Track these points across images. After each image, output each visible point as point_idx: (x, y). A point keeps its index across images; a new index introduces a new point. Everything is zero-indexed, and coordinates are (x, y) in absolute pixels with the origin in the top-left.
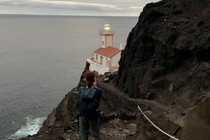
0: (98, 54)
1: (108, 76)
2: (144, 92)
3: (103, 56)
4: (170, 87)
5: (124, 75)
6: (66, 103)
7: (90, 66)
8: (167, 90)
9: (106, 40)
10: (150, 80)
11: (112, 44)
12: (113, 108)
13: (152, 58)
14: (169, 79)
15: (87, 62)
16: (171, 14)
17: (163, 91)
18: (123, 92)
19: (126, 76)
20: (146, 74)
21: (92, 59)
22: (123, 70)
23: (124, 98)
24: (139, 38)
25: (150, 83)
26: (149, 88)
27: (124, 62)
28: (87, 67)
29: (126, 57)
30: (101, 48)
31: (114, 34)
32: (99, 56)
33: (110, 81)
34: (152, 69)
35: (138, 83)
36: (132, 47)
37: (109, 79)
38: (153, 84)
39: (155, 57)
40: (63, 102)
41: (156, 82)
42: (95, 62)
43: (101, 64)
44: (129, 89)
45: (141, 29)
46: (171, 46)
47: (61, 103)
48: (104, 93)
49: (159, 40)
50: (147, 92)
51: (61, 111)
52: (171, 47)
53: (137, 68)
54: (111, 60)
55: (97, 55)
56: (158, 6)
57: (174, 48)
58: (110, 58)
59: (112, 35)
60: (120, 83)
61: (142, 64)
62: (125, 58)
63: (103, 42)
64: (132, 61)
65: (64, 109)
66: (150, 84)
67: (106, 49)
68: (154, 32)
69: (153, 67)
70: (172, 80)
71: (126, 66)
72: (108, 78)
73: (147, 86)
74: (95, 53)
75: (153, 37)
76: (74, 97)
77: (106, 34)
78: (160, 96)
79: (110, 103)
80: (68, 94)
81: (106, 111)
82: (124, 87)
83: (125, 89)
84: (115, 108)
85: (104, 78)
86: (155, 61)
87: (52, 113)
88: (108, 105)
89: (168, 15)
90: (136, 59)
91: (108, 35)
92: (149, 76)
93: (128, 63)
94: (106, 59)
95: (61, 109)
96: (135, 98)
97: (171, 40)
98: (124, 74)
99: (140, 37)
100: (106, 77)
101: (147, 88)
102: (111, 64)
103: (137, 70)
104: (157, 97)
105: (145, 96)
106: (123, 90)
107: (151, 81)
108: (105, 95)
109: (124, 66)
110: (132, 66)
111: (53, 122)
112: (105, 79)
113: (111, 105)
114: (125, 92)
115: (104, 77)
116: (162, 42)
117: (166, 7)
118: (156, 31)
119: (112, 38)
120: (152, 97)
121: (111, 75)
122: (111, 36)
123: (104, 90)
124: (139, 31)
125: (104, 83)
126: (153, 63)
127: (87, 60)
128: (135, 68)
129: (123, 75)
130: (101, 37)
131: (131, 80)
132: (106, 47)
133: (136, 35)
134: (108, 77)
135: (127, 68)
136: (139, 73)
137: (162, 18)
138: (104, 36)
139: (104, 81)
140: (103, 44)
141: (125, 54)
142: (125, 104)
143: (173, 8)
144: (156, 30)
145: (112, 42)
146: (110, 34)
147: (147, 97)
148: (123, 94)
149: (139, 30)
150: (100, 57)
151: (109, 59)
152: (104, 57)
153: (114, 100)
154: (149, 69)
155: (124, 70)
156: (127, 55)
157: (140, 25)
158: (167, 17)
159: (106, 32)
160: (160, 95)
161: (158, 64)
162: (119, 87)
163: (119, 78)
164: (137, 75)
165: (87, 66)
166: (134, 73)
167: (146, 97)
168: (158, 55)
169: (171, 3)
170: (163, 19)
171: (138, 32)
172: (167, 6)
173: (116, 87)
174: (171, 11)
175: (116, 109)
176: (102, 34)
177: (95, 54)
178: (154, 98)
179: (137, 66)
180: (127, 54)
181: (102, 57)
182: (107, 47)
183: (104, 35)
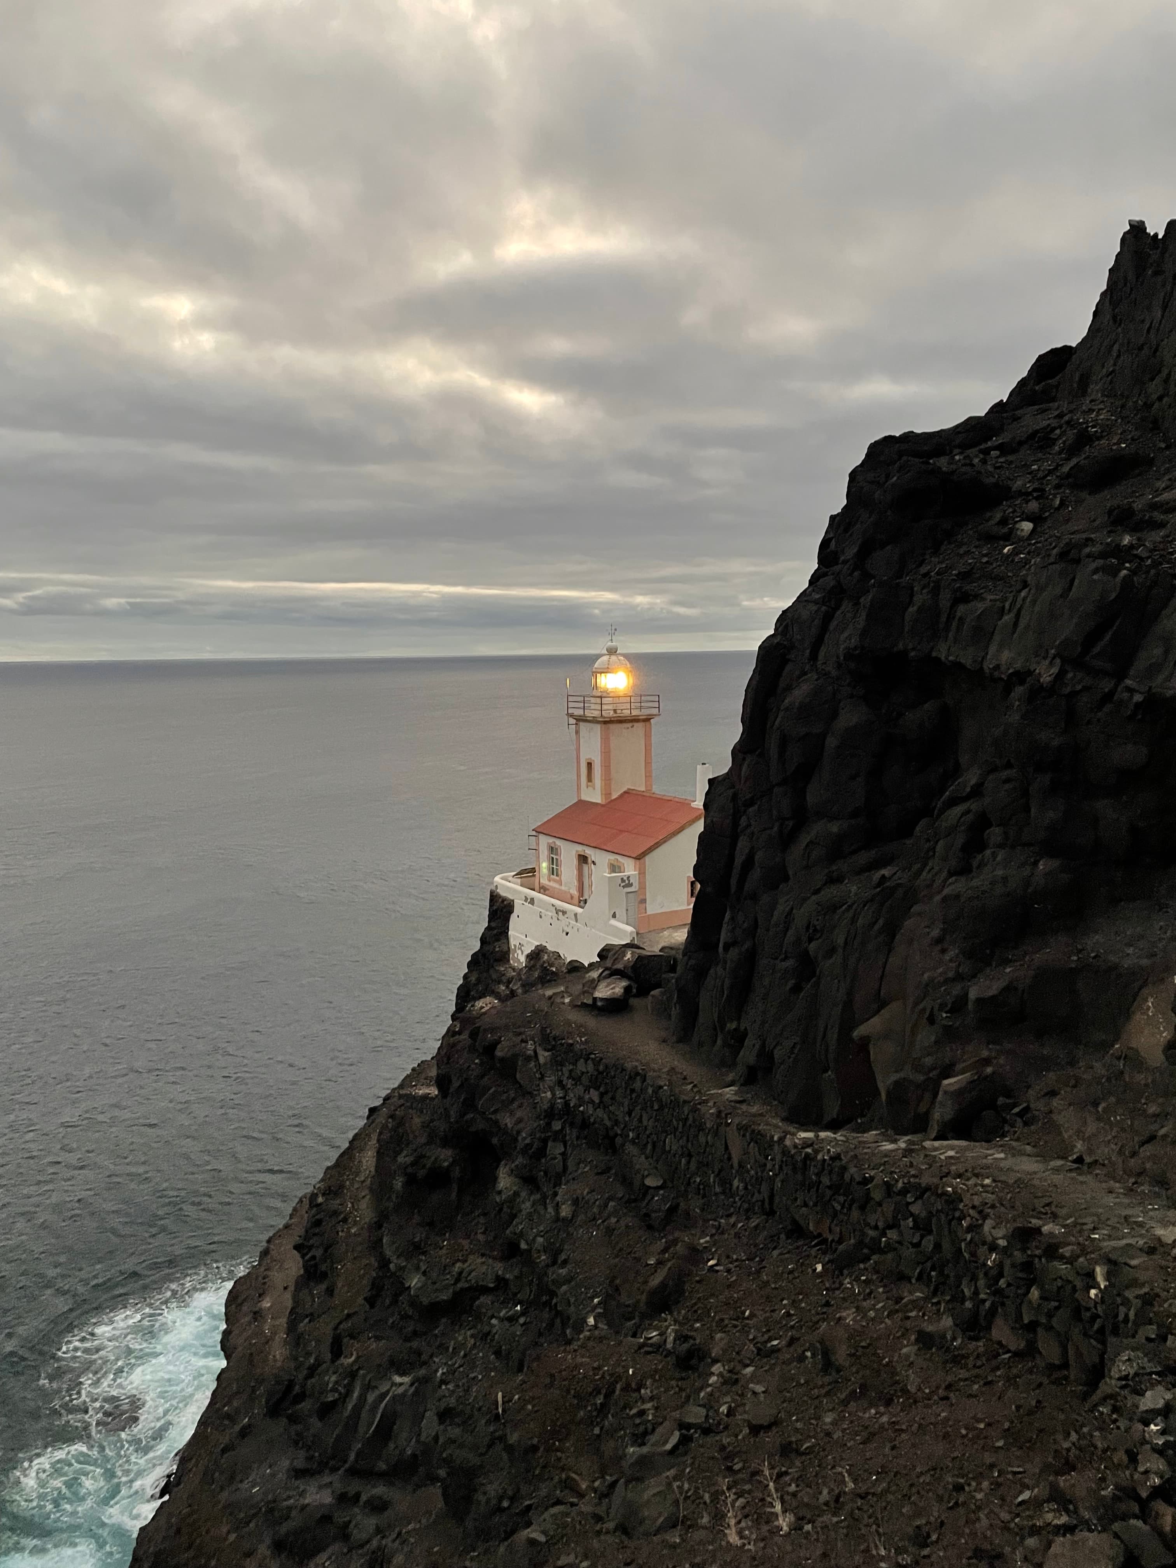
0: (559, 842)
1: (620, 966)
2: (907, 1073)
3: (589, 852)
4: (1138, 1017)
5: (734, 953)
6: (368, 1159)
7: (513, 918)
8: (1105, 1046)
9: (606, 753)
10: (951, 974)
11: (648, 776)
12: (659, 1202)
13: (953, 802)
14: (1113, 958)
15: (494, 898)
16: (1058, 487)
17: (1072, 1063)
18: (730, 1077)
19: (751, 959)
20: (908, 923)
21: (527, 874)
22: (728, 916)
23: (742, 1129)
24: (834, 673)
25: (956, 990)
26: (950, 1035)
27: (731, 858)
28: (493, 924)
29: (743, 821)
30: (582, 805)
31: (655, 711)
32: (569, 853)
33: (633, 1001)
34: (957, 886)
35: (848, 1004)
36: (784, 742)
37: (627, 989)
38: (979, 1001)
39: (977, 792)
40: (351, 1158)
41: (1008, 989)
42: (543, 890)
43: (582, 902)
44: (777, 1054)
45: (846, 606)
46: (1107, 685)
47: (337, 1164)
48: (597, 1088)
49: (997, 667)
50: (933, 1068)
51: (335, 1213)
52: (1112, 693)
53: (832, 892)
54: (642, 873)
55: (552, 849)
56: (956, 451)
57: (1138, 698)
58: (639, 858)
59: (647, 720)
60: (707, 1013)
61: (863, 858)
62: (735, 823)
63: (589, 765)
64: (786, 840)
65: (356, 1200)
66: (958, 1006)
67: (611, 805)
68: (944, 619)
69: (964, 870)
70: (1145, 962)
71: (748, 887)
72: (624, 983)
73: (931, 1020)
74: (541, 836)
75: (943, 651)
76: (417, 1121)
77: (609, 713)
78: (1056, 1102)
79: (641, 1162)
80: (386, 1099)
81: (610, 1231)
82: (740, 1038)
83: (748, 1055)
84: (673, 1209)
85: (593, 984)
86: (982, 822)
87: (287, 1227)
88: (625, 1181)
89: (1040, 494)
90: (818, 829)
91: (621, 721)
92: (939, 941)
93: (759, 856)
94: (614, 868)
95: (335, 1204)
96: (834, 1126)
97: (1108, 637)
98: (734, 943)
99: (839, 666)
100: (610, 975)
101: (926, 1037)
102: (644, 901)
103: (834, 908)
104: (1027, 1109)
105: (922, 1109)
106: (733, 1065)
107: (959, 977)
108: (602, 1105)
109: (733, 889)
110: (786, 879)
111: (285, 1288)
112: (604, 991)
113: (649, 1182)
114: (751, 1078)
115: (595, 974)
116: (1020, 677)
117: (1014, 451)
118: (961, 609)
119: (648, 736)
120: (987, 1114)
121: (640, 958)
122: (639, 727)
123: (590, 1067)
124: (832, 626)
125: (591, 1021)
126: (960, 840)
127: (497, 879)
128: (817, 892)
129: (727, 947)
130: (577, 732)
131: (791, 983)
132: (607, 793)
133: (814, 657)
134: (620, 974)
135: (754, 897)
136: (854, 920)
137: (998, 516)
138: (598, 728)
139: (595, 999)
140: (590, 778)
141: (735, 797)
142: (759, 1180)
143: (1073, 450)
144: (964, 598)
145: (648, 763)
146: (634, 713)
147: (941, 1112)
148: (730, 1092)
149: (828, 618)
150: (575, 862)
151: (630, 869)
152: (601, 859)
153: (671, 1143)
154: (930, 886)
155: (732, 919)
156: (750, 803)
157: (832, 583)
158: (1033, 506)
159: (605, 700)
160: (1053, 1093)
161: (1001, 846)
162: (701, 1044)
163: (700, 973)
164: (841, 941)
165: (493, 915)
166: (813, 933)
167: (936, 1115)
168: (994, 770)
169: (1054, 423)
170: (1003, 522)
171: (824, 628)
172: (1021, 443)
173: (679, 1041)
174: (1056, 469)
175: (687, 1214)
176: (580, 719)
177: (544, 841)
178: (1005, 1121)
179: (834, 880)
180: (748, 796)
181: (583, 859)
182: (614, 796)
183: (594, 721)
